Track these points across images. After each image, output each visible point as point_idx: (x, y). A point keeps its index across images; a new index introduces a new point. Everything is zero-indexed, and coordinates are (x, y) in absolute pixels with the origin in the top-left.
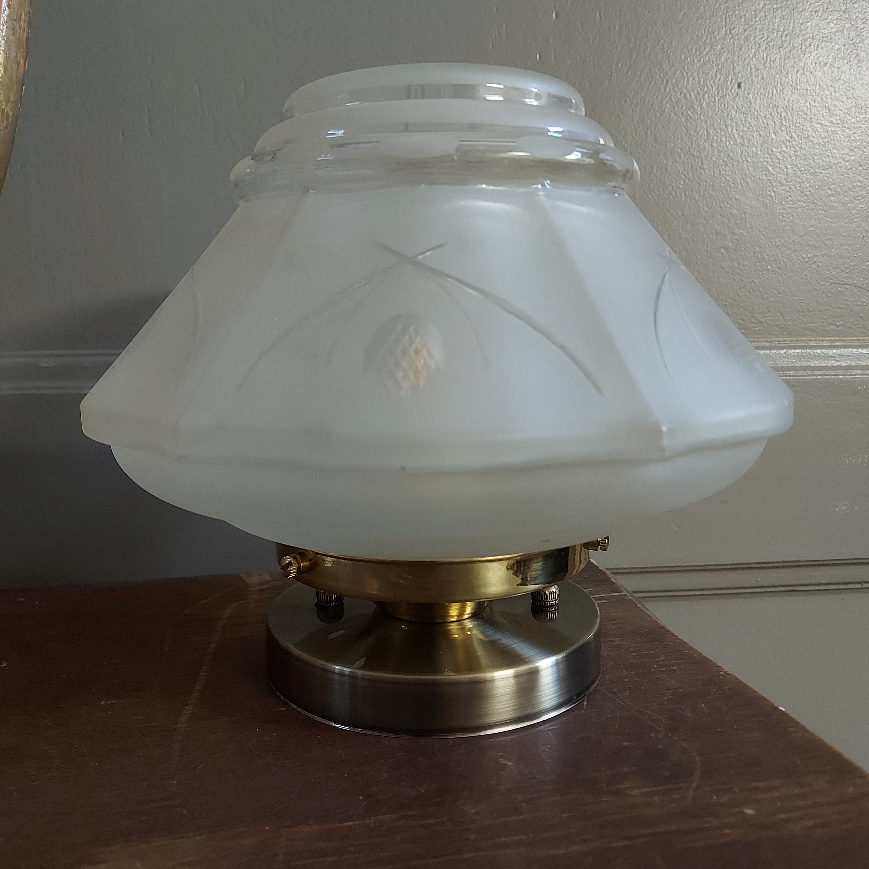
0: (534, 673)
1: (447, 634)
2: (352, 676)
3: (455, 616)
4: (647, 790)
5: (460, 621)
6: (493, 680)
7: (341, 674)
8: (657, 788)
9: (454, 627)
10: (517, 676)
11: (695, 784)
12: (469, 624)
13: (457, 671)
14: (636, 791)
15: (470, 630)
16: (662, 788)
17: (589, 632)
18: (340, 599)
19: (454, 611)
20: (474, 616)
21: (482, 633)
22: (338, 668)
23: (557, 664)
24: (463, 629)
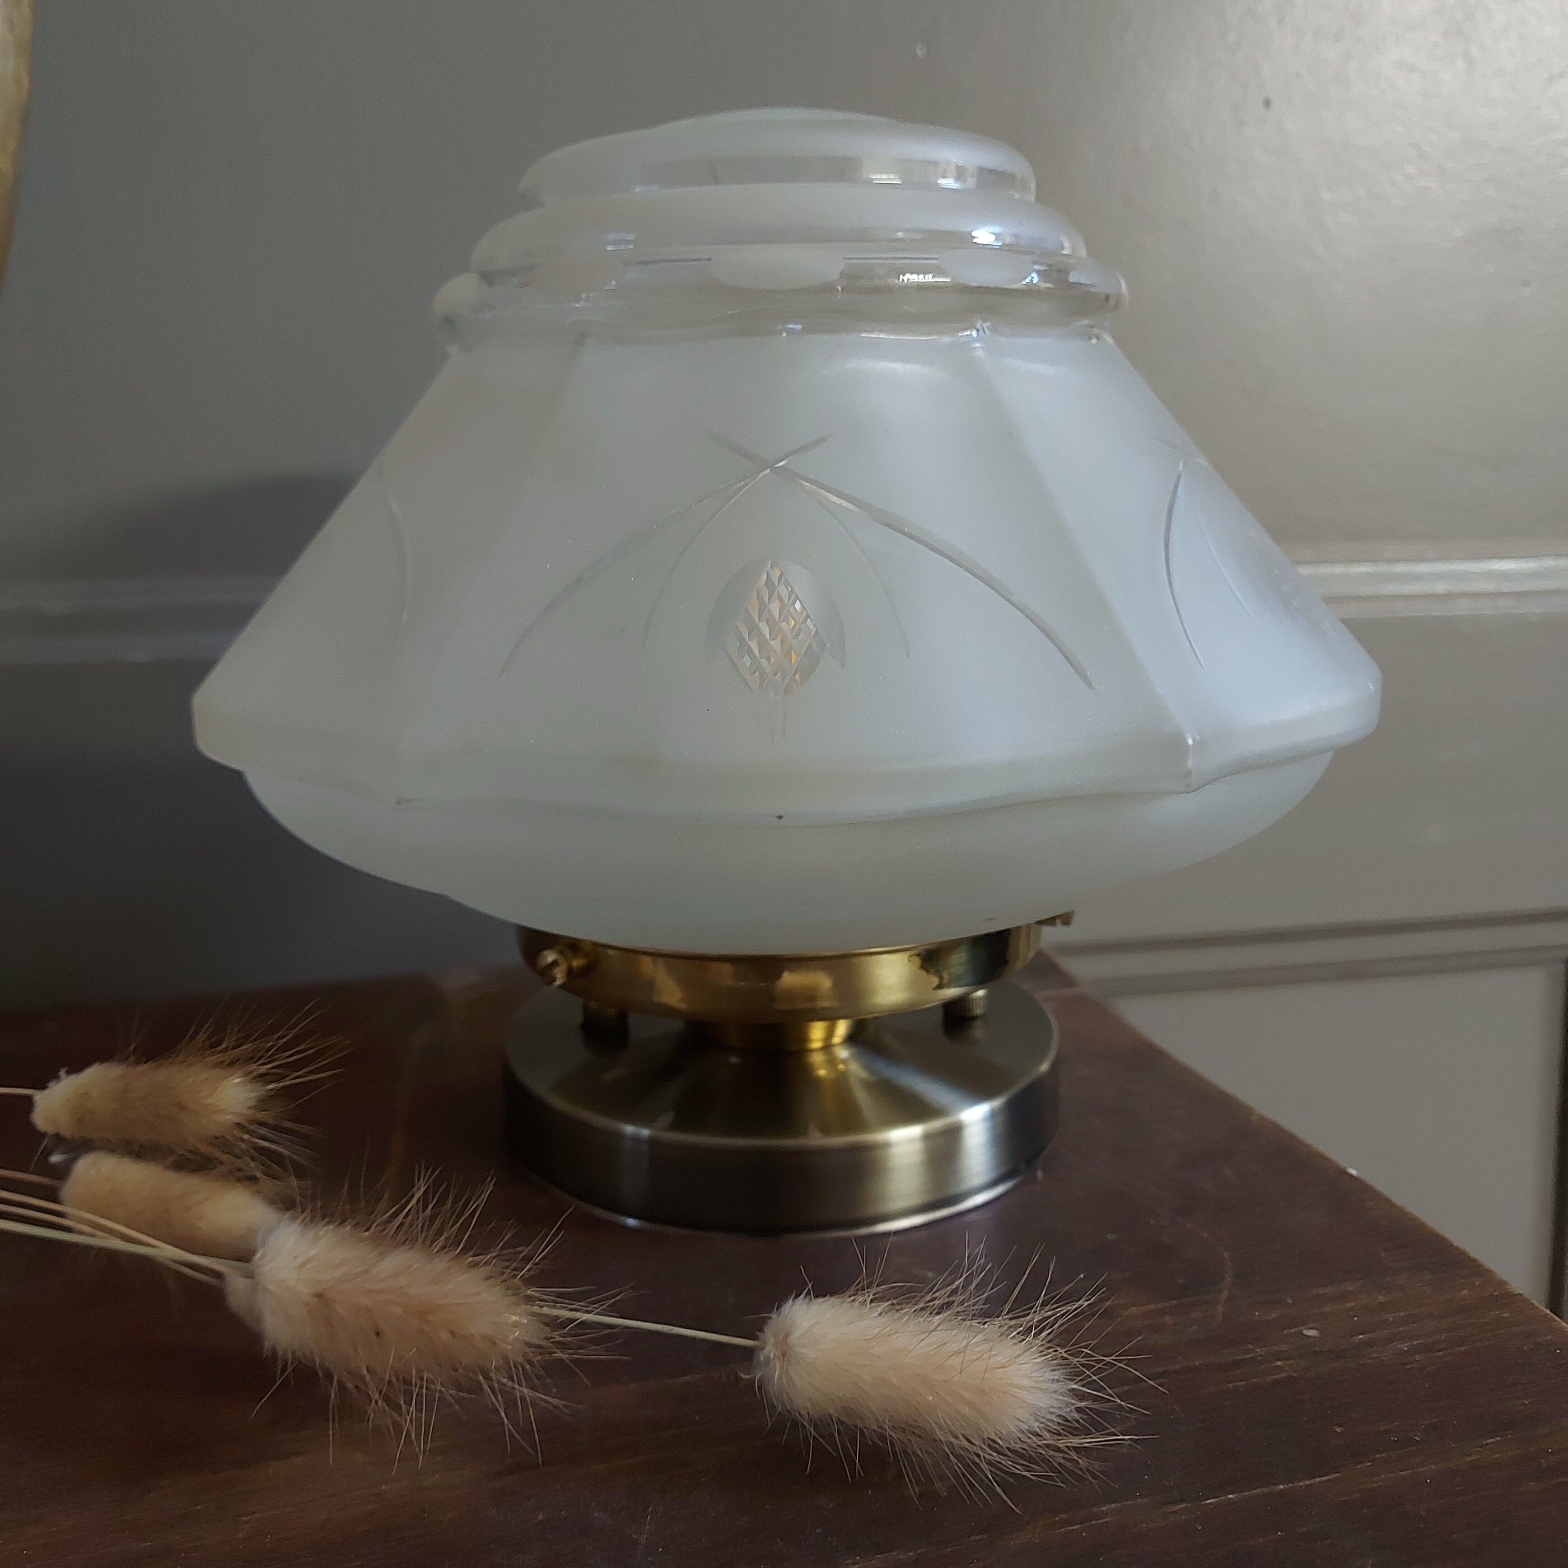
0: (954, 1133)
1: (806, 1069)
2: (653, 1142)
3: (818, 1041)
4: (1152, 1307)
5: (827, 1047)
6: (887, 1145)
7: (636, 1139)
8: (1167, 1304)
9: (817, 1059)
10: (928, 1137)
11: (1225, 1294)
12: (843, 1053)
13: (826, 1131)
14: (1134, 1310)
15: (844, 1062)
16: (1174, 1302)
17: (1040, 1061)
18: (622, 1017)
19: (817, 1032)
20: (851, 1039)
21: (866, 1067)
22: (629, 1129)
23: (993, 1114)
24: (832, 1061)
